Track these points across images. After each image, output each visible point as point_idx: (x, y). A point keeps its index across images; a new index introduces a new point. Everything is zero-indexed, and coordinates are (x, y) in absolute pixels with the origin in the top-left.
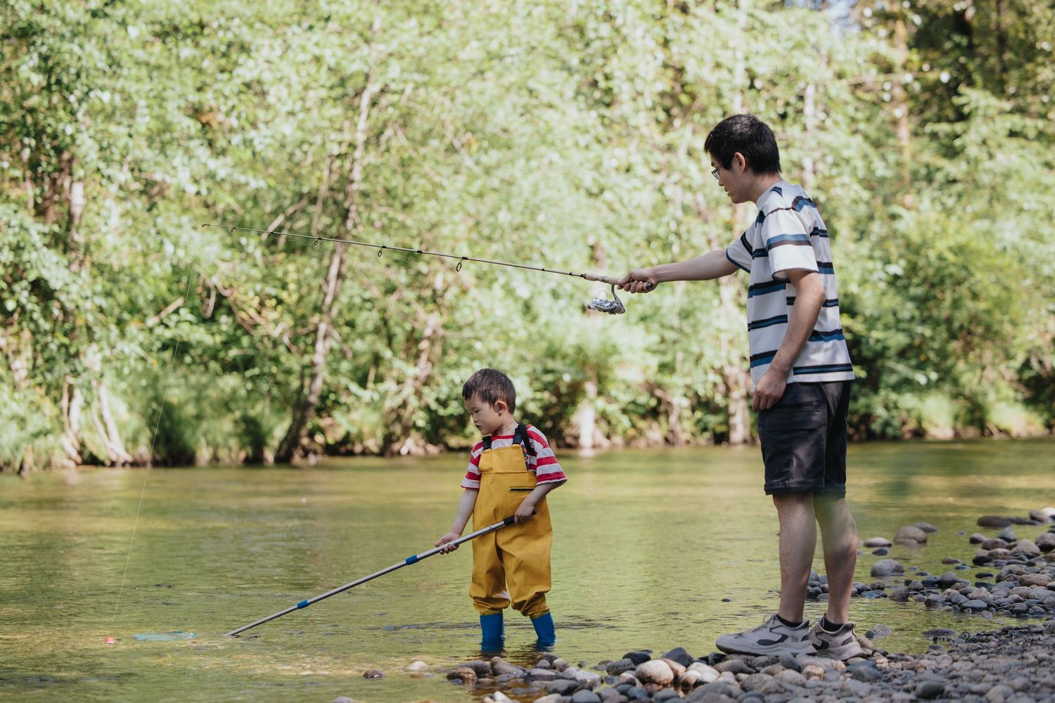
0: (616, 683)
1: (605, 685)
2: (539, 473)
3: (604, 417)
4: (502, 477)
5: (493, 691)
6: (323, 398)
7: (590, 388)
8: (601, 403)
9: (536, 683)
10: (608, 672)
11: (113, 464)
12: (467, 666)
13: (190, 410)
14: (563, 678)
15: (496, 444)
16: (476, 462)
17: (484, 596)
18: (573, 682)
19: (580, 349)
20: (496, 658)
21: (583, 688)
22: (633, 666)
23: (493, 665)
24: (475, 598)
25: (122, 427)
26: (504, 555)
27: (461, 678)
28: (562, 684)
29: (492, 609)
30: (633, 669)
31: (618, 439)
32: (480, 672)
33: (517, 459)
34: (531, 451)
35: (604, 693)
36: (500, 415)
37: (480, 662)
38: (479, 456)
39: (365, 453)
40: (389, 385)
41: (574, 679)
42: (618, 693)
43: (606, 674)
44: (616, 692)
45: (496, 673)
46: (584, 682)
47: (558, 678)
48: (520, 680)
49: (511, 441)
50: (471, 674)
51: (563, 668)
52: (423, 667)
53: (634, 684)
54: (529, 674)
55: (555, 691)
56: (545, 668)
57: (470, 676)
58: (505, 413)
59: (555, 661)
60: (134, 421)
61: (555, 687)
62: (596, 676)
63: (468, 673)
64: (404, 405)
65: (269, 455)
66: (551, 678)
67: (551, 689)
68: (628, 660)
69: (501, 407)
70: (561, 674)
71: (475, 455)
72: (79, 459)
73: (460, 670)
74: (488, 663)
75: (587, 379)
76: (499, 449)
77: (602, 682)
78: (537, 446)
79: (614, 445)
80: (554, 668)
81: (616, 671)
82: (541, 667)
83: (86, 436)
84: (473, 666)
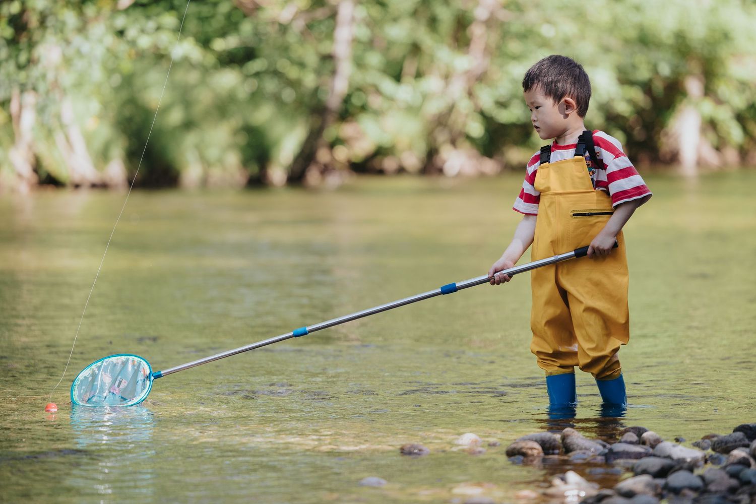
0: (724, 464)
1: (709, 465)
2: (612, 192)
3: (711, 125)
4: (561, 199)
5: (564, 471)
6: (347, 100)
7: (694, 86)
8: (708, 107)
9: (621, 461)
10: (714, 449)
11: (77, 186)
12: (531, 439)
13: (176, 117)
14: (654, 455)
15: (556, 156)
16: (532, 179)
17: (551, 352)
18: (667, 462)
19: (680, 37)
20: (568, 430)
21: (681, 469)
22: (747, 441)
23: (564, 438)
24: (539, 353)
25: (88, 138)
26: (570, 299)
27: (524, 455)
28: (654, 463)
29: (561, 367)
30: (747, 446)
31: (731, 155)
32: (547, 447)
33: (580, 175)
34: (597, 163)
35: (708, 476)
36: (566, 116)
37: (547, 435)
38: (535, 173)
39: (401, 171)
40: (432, 83)
41: (669, 457)
42: (726, 477)
43: (710, 451)
44: (723, 474)
45: (568, 449)
46: (681, 461)
47: (648, 455)
48: (599, 458)
49: (573, 151)
50: (536, 449)
51: (655, 443)
52: (476, 442)
53: (749, 465)
54: (611, 450)
55: (644, 472)
56: (631, 443)
57: (535, 452)
58: (573, 114)
59: (645, 435)
60: (104, 131)
61: (644, 467)
62: (698, 454)
63: (532, 449)
64: (451, 109)
65: (277, 174)
66: (639, 456)
67: (639, 470)
68: (740, 435)
69: (568, 105)
70: (651, 451)
71: (530, 170)
72: (34, 178)
73: (522, 444)
74: (558, 437)
75: (690, 73)
76: (558, 162)
77: (706, 461)
78: (606, 156)
79: (725, 164)
80: (643, 443)
81: (723, 447)
82: (626, 442)
83: (43, 149)
84: (539, 440)
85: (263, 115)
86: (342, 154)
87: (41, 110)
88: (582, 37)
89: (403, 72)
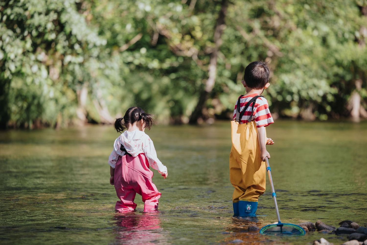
11: (103, 124)
14: (357, 232)
23: (317, 225)
32: (310, 228)
45: (319, 229)
47: (354, 232)
50: (306, 229)
51: (357, 227)
54: (338, 230)
65: (185, 119)
70: (355, 230)
72: (86, 121)
74: (314, 224)
82: (344, 227)
84: (306, 225)
85: (180, 95)
86: (211, 112)
87: (91, 92)
88: (312, 63)
89: (237, 78)
